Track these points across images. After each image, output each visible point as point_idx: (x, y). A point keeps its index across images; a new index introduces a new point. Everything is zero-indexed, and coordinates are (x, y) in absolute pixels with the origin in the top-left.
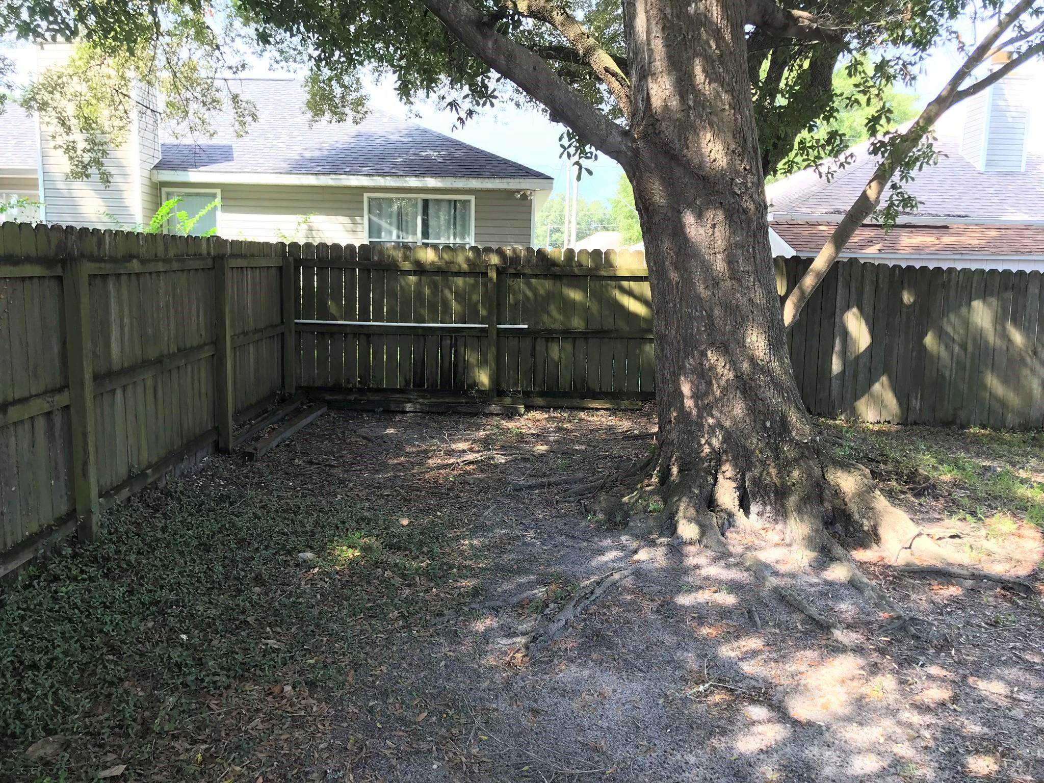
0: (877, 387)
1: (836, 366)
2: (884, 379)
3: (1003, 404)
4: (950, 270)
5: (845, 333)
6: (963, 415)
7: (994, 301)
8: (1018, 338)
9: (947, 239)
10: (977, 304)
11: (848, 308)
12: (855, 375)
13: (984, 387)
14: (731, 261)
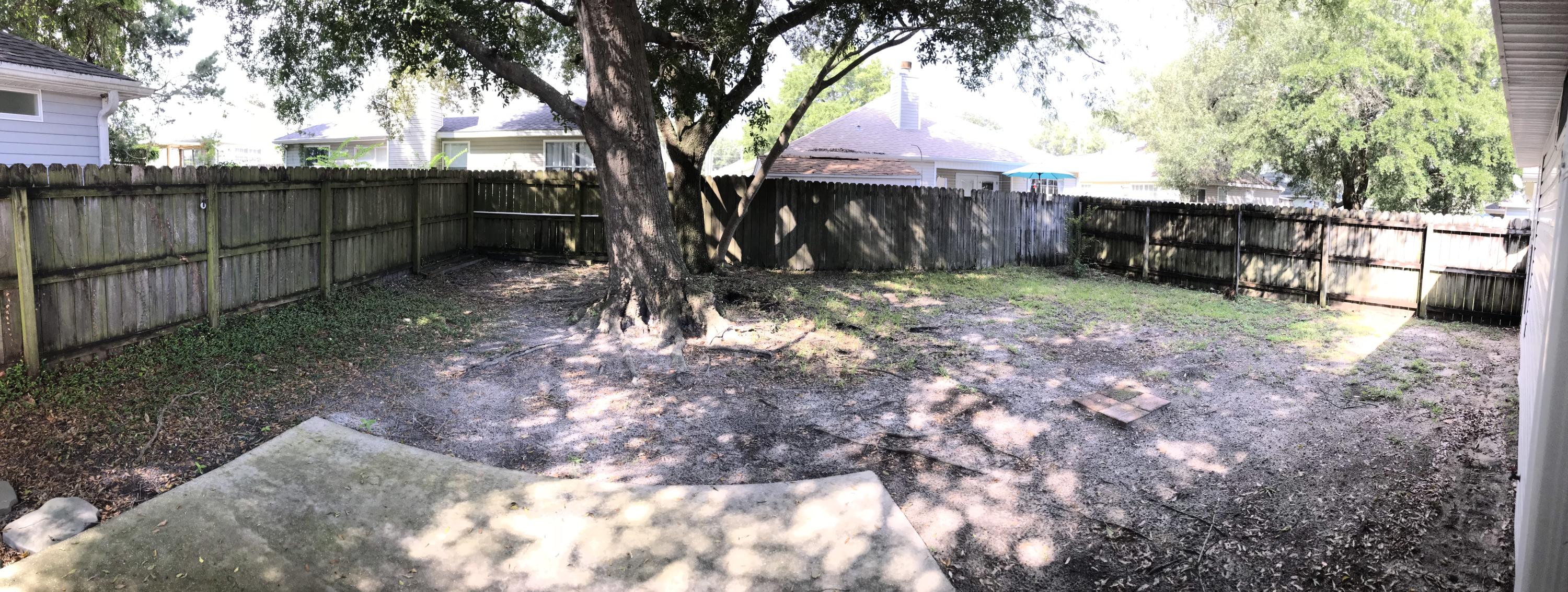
0: (800, 251)
1: (777, 240)
2: (804, 246)
3: (871, 257)
4: (838, 184)
5: (781, 220)
6: (849, 263)
7: (861, 201)
8: (874, 221)
9: (853, 166)
10: (852, 203)
11: (782, 206)
12: (789, 243)
13: (859, 249)
14: (631, 179)
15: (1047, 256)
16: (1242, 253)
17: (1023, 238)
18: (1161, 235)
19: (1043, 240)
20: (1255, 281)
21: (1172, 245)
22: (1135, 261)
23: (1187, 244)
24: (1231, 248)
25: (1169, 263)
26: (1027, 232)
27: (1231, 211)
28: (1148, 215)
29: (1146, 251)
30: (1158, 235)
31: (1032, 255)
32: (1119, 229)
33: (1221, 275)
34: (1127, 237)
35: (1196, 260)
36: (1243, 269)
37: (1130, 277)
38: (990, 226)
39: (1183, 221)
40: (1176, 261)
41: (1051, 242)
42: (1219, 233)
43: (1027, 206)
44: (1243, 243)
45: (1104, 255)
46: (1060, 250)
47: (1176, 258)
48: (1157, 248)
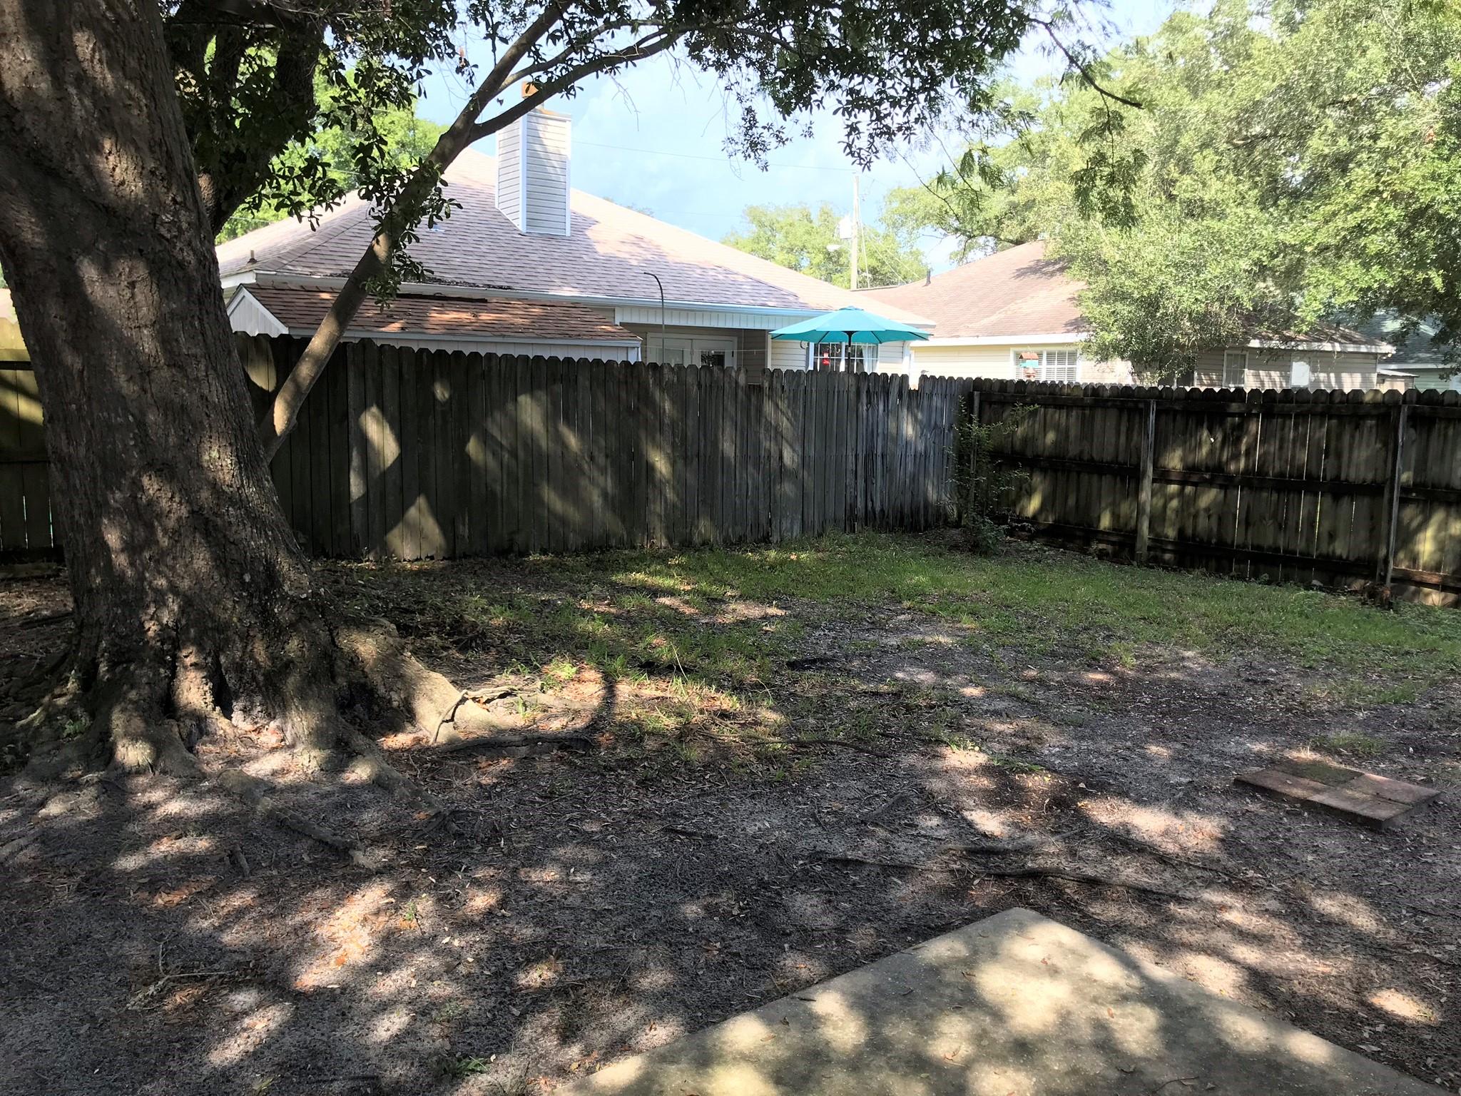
0: (412, 512)
1: (356, 487)
2: (421, 501)
3: (564, 521)
4: (490, 356)
5: (364, 441)
6: (520, 539)
7: (542, 395)
8: (573, 441)
10: (524, 400)
11: (365, 407)
12: (383, 496)
13: (541, 502)
15: (907, 510)
16: (1404, 502)
17: (860, 472)
18: (1183, 459)
19: (899, 474)
20: (1437, 568)
21: (1210, 483)
22: (1116, 516)
23: (1253, 481)
24: (1374, 490)
25: (1203, 523)
26: (870, 456)
27: (1375, 405)
28: (1152, 417)
29: (1145, 495)
30: (1174, 461)
31: (878, 509)
32: (1073, 450)
33: (1340, 548)
34: (1097, 468)
35: (1274, 516)
36: (1407, 538)
37: (1102, 555)
38: (798, 448)
39: (1240, 429)
40: (1220, 519)
41: (914, 479)
42: (1339, 456)
43: (869, 403)
44: (1406, 477)
45: (1034, 504)
46: (932, 495)
47: (1222, 514)
48: (1173, 488)
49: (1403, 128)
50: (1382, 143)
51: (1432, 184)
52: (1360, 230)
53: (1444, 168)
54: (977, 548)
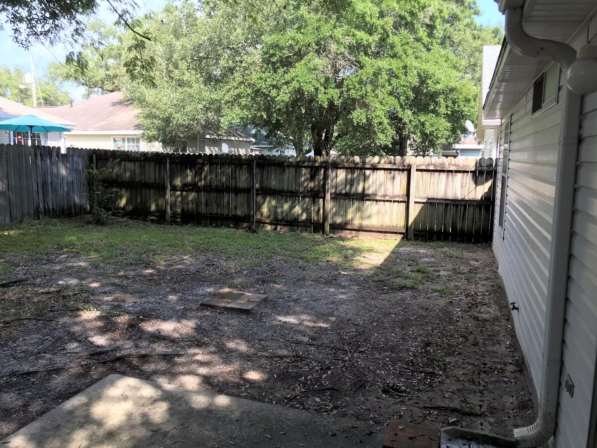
15: (65, 207)
16: (257, 194)
17: (40, 191)
18: (181, 181)
19: (60, 192)
20: (269, 217)
21: (192, 191)
22: (157, 205)
23: (208, 189)
24: (247, 191)
25: (190, 206)
26: (44, 184)
27: (246, 160)
28: (168, 165)
29: (168, 196)
30: (178, 182)
31: (51, 207)
32: (138, 179)
33: (239, 213)
34: (148, 186)
35: (216, 202)
36: (259, 207)
37: (153, 221)
39: (202, 168)
40: (197, 204)
41: (68, 193)
42: (236, 179)
43: (42, 159)
44: (257, 186)
45: (123, 202)
46: (77, 200)
47: (197, 202)
48: (178, 193)
49: (249, 60)
50: (243, 65)
51: (260, 81)
52: (239, 96)
53: (263, 76)
54: (99, 222)
